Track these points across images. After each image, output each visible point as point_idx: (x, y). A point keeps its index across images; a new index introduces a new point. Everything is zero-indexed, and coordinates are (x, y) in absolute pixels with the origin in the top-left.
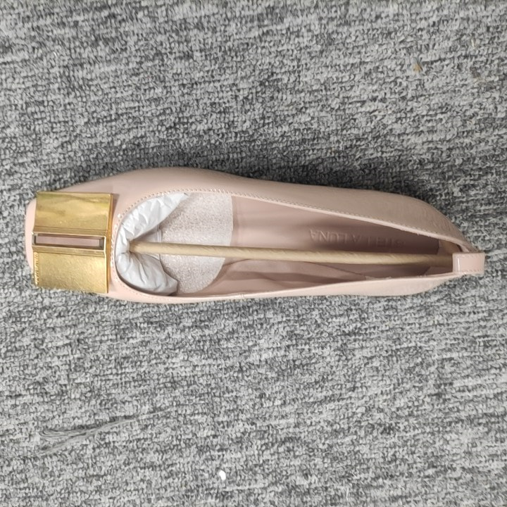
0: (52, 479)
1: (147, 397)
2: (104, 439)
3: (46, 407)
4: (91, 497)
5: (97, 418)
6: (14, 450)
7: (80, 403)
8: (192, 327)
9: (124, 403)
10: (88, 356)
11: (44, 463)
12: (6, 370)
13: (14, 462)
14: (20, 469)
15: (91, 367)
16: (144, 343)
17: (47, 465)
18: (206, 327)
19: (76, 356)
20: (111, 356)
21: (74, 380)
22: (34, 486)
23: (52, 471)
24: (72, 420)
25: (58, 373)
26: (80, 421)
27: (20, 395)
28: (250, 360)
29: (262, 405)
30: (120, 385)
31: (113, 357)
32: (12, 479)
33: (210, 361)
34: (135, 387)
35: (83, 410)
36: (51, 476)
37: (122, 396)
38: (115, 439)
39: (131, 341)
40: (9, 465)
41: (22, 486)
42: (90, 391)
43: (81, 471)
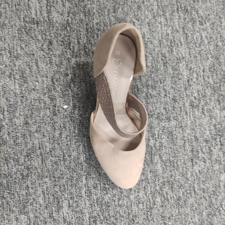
0: (64, 175)
1: (32, 134)
2: (48, 152)
3: (33, 175)
4: (73, 159)
5: (39, 155)
6: (51, 189)
7: (32, 161)
8: (3, 115)
9: (34, 143)
10: (13, 157)
11: (57, 177)
12: (17, 191)
13: (56, 190)
14: (59, 188)
15: (18, 156)
16: (9, 134)
17: (58, 176)
18: (4, 109)
19: (12, 161)
20: (13, 147)
21: (22, 163)
22: (67, 182)
23: (61, 174)
24: (39, 165)
25: (19, 169)
26: (40, 162)
27: (27, 185)
28: (19, 93)
29: (38, 90)
30: (26, 145)
31: (14, 147)
32: (63, 191)
33: (18, 109)
34: (27, 139)
35: (35, 160)
36: (63, 175)
37: (31, 144)
38: (49, 148)
39: (8, 139)
40: (57, 192)
41: (66, 187)
42: (28, 157)
43: (61, 163)
